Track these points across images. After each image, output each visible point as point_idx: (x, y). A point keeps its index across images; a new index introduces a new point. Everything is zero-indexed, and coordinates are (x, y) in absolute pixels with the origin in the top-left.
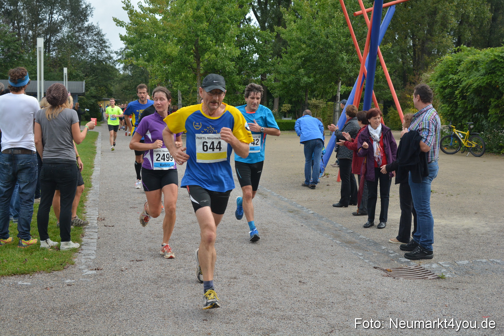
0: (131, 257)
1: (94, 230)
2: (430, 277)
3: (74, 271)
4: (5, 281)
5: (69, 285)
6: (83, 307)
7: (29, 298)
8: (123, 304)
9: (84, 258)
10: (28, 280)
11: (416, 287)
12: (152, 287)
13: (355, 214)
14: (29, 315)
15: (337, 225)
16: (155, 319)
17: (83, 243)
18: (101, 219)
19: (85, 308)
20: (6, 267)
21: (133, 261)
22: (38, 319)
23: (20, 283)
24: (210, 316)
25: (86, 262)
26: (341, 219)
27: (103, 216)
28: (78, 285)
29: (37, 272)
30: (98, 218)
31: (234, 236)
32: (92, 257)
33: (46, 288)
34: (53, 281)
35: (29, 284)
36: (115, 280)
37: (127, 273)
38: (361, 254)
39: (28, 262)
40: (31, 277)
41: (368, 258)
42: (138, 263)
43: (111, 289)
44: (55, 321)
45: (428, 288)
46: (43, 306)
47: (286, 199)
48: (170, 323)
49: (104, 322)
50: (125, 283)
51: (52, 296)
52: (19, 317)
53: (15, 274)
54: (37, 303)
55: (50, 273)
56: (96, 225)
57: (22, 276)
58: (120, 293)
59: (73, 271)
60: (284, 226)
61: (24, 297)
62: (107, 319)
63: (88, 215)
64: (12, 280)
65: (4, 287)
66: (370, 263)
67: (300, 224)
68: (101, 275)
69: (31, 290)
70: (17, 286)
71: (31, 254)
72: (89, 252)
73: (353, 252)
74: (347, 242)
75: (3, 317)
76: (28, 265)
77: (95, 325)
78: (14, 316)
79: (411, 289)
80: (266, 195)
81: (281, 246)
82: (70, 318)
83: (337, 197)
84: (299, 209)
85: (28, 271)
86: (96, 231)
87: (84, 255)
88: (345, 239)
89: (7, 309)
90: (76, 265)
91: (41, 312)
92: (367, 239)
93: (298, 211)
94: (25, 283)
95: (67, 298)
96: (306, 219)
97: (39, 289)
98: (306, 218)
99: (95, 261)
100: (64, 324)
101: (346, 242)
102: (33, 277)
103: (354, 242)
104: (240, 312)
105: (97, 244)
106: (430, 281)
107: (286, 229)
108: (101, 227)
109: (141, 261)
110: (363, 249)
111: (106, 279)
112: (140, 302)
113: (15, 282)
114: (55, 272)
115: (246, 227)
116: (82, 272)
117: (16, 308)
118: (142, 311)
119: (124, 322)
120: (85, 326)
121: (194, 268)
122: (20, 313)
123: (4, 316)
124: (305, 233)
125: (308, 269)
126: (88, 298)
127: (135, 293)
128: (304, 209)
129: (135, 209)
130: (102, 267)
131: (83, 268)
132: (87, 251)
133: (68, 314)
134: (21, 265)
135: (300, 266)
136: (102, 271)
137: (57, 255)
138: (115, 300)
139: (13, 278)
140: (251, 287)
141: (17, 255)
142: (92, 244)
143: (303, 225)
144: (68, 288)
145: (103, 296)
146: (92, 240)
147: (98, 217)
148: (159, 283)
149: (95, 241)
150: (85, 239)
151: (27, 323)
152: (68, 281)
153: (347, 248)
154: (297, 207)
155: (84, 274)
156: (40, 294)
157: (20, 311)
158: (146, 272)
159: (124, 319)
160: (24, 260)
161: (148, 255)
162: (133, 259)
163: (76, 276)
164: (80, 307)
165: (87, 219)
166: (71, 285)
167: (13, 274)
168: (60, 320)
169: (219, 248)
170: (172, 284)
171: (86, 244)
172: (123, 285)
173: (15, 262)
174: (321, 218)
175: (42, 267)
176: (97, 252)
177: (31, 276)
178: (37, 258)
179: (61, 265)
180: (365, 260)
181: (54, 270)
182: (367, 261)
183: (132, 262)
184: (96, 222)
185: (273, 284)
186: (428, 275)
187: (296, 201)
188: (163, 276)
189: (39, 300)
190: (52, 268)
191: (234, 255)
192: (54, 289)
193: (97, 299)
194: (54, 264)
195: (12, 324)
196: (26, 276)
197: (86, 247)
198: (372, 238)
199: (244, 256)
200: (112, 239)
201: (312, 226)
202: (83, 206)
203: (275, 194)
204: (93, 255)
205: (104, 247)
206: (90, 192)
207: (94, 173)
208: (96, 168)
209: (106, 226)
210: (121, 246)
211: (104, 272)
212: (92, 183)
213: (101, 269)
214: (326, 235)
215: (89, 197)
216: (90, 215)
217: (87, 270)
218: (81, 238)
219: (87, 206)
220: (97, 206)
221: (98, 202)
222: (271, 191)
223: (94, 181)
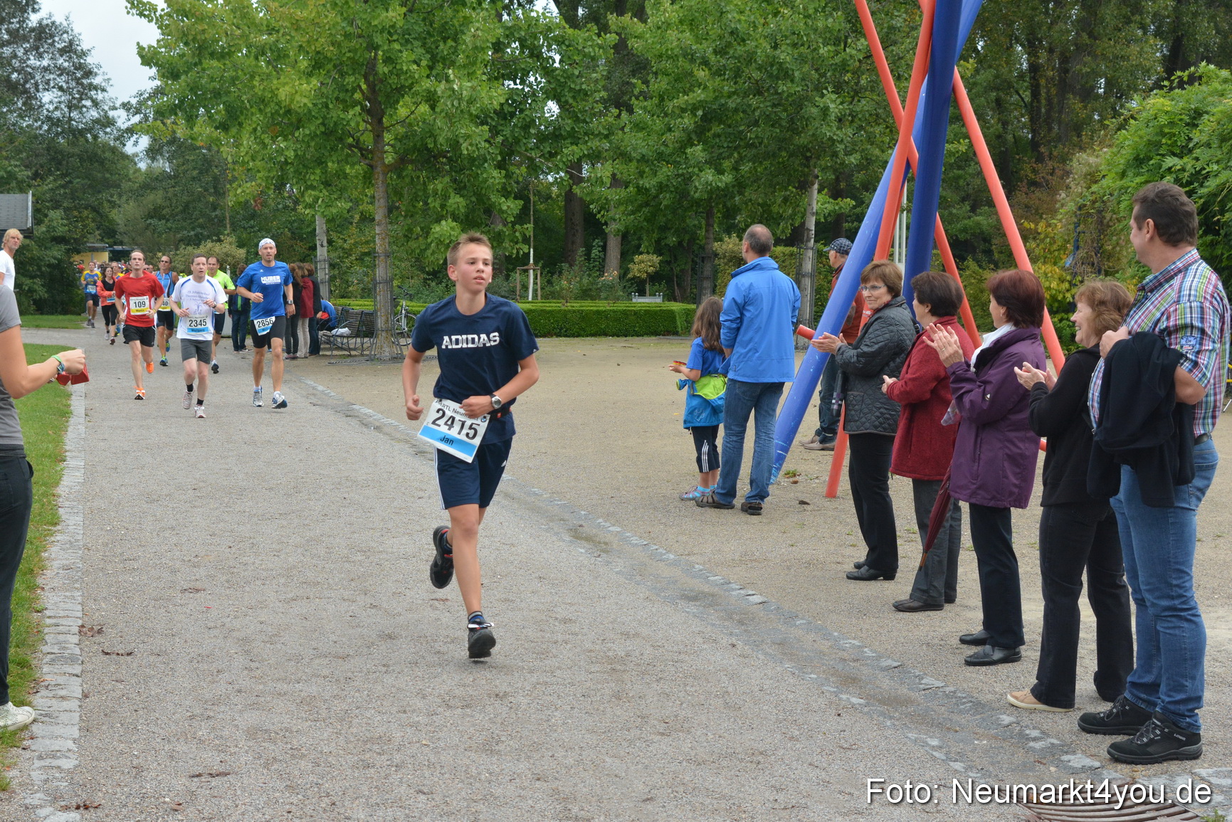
0: (191, 762)
1: (70, 670)
3: (9, 814)
9: (40, 768)
13: (900, 607)
15: (846, 643)
18: (92, 628)
21: (199, 775)
25: (46, 781)
26: (854, 622)
27: (96, 618)
30: (83, 626)
31: (520, 685)
32: (67, 764)
37: (180, 818)
38: (935, 743)
41: (960, 756)
42: (214, 782)
47: (672, 556)
56: (77, 651)
59: (3, 812)
60: (675, 649)
63: (49, 617)
66: (971, 774)
67: (725, 641)
72: (56, 745)
73: (910, 735)
74: (883, 702)
80: (606, 544)
81: (676, 716)
83: (832, 548)
84: (716, 589)
86: (75, 672)
87: (40, 758)
88: (877, 690)
90: (14, 792)
92: (947, 690)
93: (713, 595)
96: (741, 622)
98: (742, 619)
99: (76, 778)
101: (878, 700)
103: (906, 702)
105: (81, 716)
107: (682, 656)
108: (91, 658)
109: (226, 774)
110: (940, 726)
115: (554, 651)
116: (33, 817)
121: (400, 799)
124: (746, 670)
125: (771, 799)
128: (736, 589)
129: (199, 595)
130: (99, 797)
131: (36, 802)
132: (48, 742)
135: (743, 786)
136: (100, 812)
142: (64, 717)
143: (735, 642)
146: (65, 705)
147: (80, 623)
149: (74, 704)
150: (41, 701)
153: (888, 723)
154: (708, 582)
158: (243, 814)
161: (247, 752)
162: (200, 770)
165: (46, 630)
169: (474, 725)
171: (46, 715)
174: (791, 618)
176: (80, 747)
180: (951, 763)
182: (958, 766)
183: (195, 779)
184: (75, 639)
186: (1169, 816)
187: (704, 563)
191: (526, 749)
197: (44, 727)
198: (965, 686)
199: (560, 754)
200: (128, 698)
201: (764, 646)
202: (32, 588)
203: (635, 540)
204: (69, 754)
205: (104, 727)
206: (53, 539)
207: (65, 478)
208: (71, 462)
209: (107, 654)
210: (159, 722)
211: (107, 816)
212: (61, 511)
213: (96, 804)
214: (813, 676)
215: (53, 556)
216: (55, 617)
217: (52, 809)
218: (31, 698)
219: (46, 588)
220: (76, 585)
221: (79, 574)
222: (619, 529)
223: (67, 504)
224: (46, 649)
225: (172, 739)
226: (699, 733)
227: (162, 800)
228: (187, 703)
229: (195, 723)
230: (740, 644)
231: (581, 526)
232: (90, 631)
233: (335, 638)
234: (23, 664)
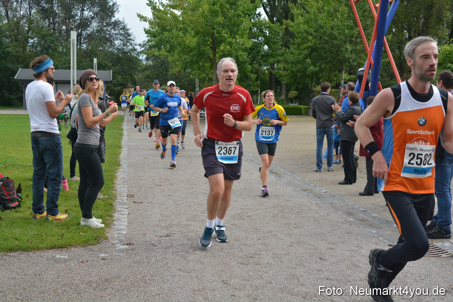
0: (160, 233)
1: (125, 207)
2: (444, 255)
3: (108, 246)
4: (44, 254)
5: (103, 259)
6: (118, 281)
7: (67, 271)
8: (154, 279)
9: (116, 233)
10: (65, 253)
11: (431, 265)
12: (181, 262)
14: (67, 288)
15: (350, 204)
16: (186, 294)
17: (114, 219)
18: (131, 195)
19: (119, 282)
20: (45, 240)
22: (76, 292)
23: (58, 257)
24: (238, 292)
25: (118, 237)
26: (352, 198)
27: (132, 193)
28: (111, 259)
29: (74, 246)
30: (128, 195)
32: (124, 232)
33: (82, 262)
34: (88, 255)
35: (66, 257)
36: (146, 255)
37: (157, 248)
38: (375, 232)
39: (65, 237)
40: (68, 251)
41: (382, 236)
42: (166, 238)
43: (143, 264)
44: (92, 295)
45: (443, 266)
46: (79, 279)
47: (299, 178)
48: (201, 298)
49: (138, 296)
50: (155, 258)
51: (88, 270)
52: (58, 290)
53: (53, 248)
54: (74, 276)
55: (85, 247)
56: (126, 202)
57: (59, 249)
58: (152, 268)
59: (106, 245)
60: (300, 204)
61: (62, 270)
62: (140, 294)
63: (118, 192)
64: (50, 253)
65: (43, 260)
66: (385, 241)
67: (314, 203)
68: (133, 250)
69: (68, 263)
70: (55, 259)
71: (68, 229)
72: (121, 227)
73: (367, 230)
74: (360, 220)
75: (43, 290)
76: (65, 239)
77: (129, 299)
78: (53, 288)
79: (428, 267)
80: (280, 174)
81: (299, 223)
82: (106, 292)
84: (312, 188)
85: (65, 245)
86: (126, 207)
87: (117, 231)
88: (358, 217)
89: (47, 282)
90: (109, 240)
91: (78, 286)
92: (379, 217)
93: (311, 190)
94: (63, 257)
95: (101, 271)
96: (319, 197)
97: (76, 262)
98: (320, 197)
99: (127, 236)
100: (100, 297)
101: (359, 220)
102: (69, 251)
103: (367, 220)
104: (266, 289)
105: (128, 220)
106: (445, 259)
107: (302, 206)
108: (130, 203)
110: (376, 227)
111: (138, 254)
112: (170, 277)
113: (54, 255)
114: (90, 247)
115: (264, 204)
116: (115, 247)
117: (54, 280)
118: (173, 286)
119: (157, 296)
120: (119, 300)
122: (59, 286)
123: (44, 288)
124: (320, 211)
125: (327, 246)
126: (121, 272)
127: (165, 268)
128: (317, 188)
129: (161, 187)
130: (133, 242)
131: (116, 243)
132: (118, 226)
133: (103, 288)
134: (59, 239)
135: (318, 243)
136: (134, 246)
137: (92, 230)
138: (147, 275)
139: (51, 251)
140: (274, 263)
141: (55, 229)
142: (123, 220)
143: (317, 202)
144: (102, 262)
145: (135, 270)
146: (123, 216)
147: (127, 194)
148: (188, 258)
149: (126, 216)
150: (116, 215)
151: (65, 296)
152: (102, 255)
153: (361, 226)
154: (310, 186)
155: (117, 249)
156: (76, 268)
157: (58, 284)
159: (156, 294)
160: (61, 234)
162: (162, 235)
163: (109, 250)
164: (114, 281)
165: (117, 196)
166: (105, 259)
167: (52, 247)
168: (96, 293)
170: (199, 259)
171: (118, 219)
172: (154, 259)
173: (53, 236)
174: (334, 196)
175: (78, 242)
176: (128, 228)
177: (68, 249)
178: (73, 233)
179: (96, 239)
180: (379, 238)
181: (89, 245)
182: (381, 238)
183: (161, 238)
184: (126, 198)
185: (295, 261)
186: (442, 253)
187: (309, 181)
188: (191, 251)
189: (76, 273)
190: (87, 242)
192: (89, 263)
193: (130, 273)
194: (89, 239)
195: (51, 296)
196: (64, 249)
197: (117, 222)
198: (384, 216)
200: (141, 215)
201: (326, 204)
202: (113, 183)
203: (288, 174)
204: (124, 230)
205: (135, 223)
206: (119, 170)
207: (122, 153)
208: (123, 149)
209: (135, 203)
210: (150, 222)
211: (136, 247)
212: (121, 162)
213: (133, 244)
214: (339, 213)
215: (119, 175)
216: (120, 192)
217: (120, 245)
218: (113, 214)
219: (117, 184)
220: (126, 183)
221: (127, 180)
222: (284, 171)
223: (123, 160)
224: (117, 201)
225: (154, 226)
226: (306, 227)
227: (151, 243)
228: (158, 217)
229: (161, 222)
230: (319, 203)
231: (273, 169)
232: (130, 196)
233: (201, 199)
234: (111, 205)
